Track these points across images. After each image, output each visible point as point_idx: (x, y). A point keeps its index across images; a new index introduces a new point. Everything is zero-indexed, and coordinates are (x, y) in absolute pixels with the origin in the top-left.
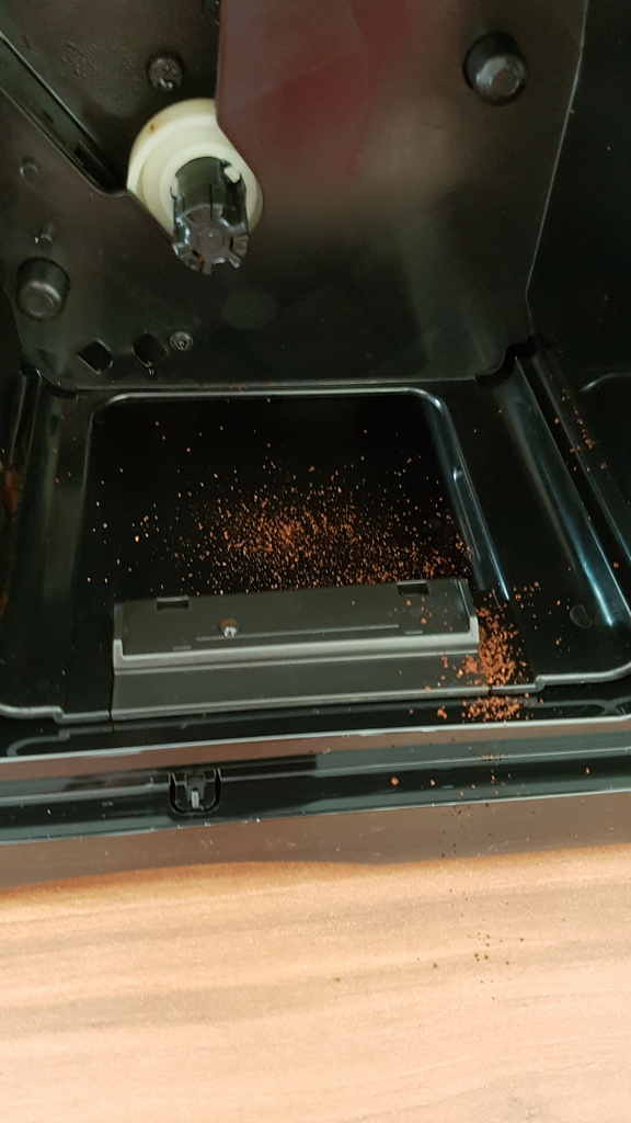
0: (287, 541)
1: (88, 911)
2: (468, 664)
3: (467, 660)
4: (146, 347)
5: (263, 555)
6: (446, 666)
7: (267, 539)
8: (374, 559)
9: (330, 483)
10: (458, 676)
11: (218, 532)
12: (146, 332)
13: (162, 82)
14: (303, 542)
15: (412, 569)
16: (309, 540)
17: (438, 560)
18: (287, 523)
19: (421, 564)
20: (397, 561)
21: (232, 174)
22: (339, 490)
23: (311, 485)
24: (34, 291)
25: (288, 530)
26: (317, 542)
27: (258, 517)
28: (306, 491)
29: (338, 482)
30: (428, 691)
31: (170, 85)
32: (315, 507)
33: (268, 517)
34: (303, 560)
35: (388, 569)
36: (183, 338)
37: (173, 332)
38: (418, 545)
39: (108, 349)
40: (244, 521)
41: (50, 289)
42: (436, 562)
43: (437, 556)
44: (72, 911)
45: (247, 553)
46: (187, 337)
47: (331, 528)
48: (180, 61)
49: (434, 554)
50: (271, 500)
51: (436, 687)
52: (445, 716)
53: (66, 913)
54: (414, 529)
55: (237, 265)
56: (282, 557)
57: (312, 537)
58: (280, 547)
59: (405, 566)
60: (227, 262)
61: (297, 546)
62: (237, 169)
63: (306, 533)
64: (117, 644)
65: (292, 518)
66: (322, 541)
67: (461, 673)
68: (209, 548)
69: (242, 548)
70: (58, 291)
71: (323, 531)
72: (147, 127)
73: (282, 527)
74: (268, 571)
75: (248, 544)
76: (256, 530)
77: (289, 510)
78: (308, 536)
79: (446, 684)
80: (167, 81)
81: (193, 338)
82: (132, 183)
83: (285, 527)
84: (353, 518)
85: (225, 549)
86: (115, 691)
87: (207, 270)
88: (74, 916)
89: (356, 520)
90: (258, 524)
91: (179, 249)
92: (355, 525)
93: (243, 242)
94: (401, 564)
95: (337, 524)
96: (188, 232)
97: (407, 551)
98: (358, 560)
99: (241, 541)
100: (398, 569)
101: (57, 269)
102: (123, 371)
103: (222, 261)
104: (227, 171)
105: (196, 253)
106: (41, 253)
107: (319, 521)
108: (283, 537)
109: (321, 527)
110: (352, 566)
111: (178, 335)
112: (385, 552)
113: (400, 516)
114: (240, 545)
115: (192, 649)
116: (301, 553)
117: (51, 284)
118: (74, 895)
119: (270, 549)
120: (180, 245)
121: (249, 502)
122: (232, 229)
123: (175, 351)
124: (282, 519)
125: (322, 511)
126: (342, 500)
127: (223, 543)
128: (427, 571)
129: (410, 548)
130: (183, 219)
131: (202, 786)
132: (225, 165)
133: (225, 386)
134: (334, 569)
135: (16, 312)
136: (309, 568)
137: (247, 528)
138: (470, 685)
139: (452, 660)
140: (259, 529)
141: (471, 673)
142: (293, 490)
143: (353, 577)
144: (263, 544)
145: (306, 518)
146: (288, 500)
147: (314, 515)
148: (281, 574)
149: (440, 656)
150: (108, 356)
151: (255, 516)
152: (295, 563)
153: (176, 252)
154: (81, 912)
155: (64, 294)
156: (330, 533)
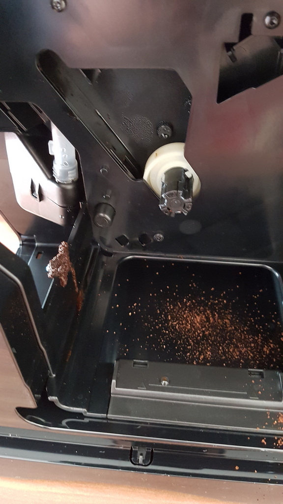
0: (197, 324)
1: (88, 494)
2: (280, 418)
3: (279, 415)
4: (144, 238)
5: (185, 329)
6: (269, 417)
7: (188, 322)
8: (239, 340)
9: (220, 297)
10: (274, 424)
11: (166, 316)
12: (144, 233)
13: (163, 135)
14: (205, 326)
15: (258, 348)
16: (208, 325)
17: (272, 345)
18: (198, 315)
19: (263, 347)
20: (251, 343)
21: (188, 174)
22: (225, 301)
23: (211, 297)
24: (101, 217)
25: (198, 318)
26: (212, 327)
27: (185, 310)
28: (209, 300)
29: (225, 297)
30: (258, 430)
31: (166, 136)
32: (213, 309)
33: (190, 311)
34: (204, 335)
35: (246, 347)
36: (159, 236)
37: (156, 233)
38: (262, 336)
39: (128, 238)
40: (178, 311)
41: (107, 216)
42: (270, 346)
43: (271, 343)
44: (81, 493)
45: (178, 328)
46: (161, 236)
47: (219, 320)
48: (172, 127)
49: (270, 342)
50: (192, 302)
51: (263, 428)
52: (265, 443)
53: (79, 493)
54: (261, 327)
55: (186, 214)
56: (194, 333)
57: (210, 324)
58: (194, 327)
59: (254, 346)
60: (182, 213)
61: (202, 327)
62: (191, 173)
63: (207, 321)
64: (114, 381)
65: (201, 312)
66: (214, 327)
67: (276, 422)
68: (161, 323)
69: (176, 325)
70: (110, 218)
71: (215, 322)
72: (154, 154)
73: (196, 317)
74: (187, 338)
75: (179, 323)
76: (183, 317)
77: (200, 308)
78: (208, 323)
79: (268, 427)
80: (165, 135)
81: (164, 237)
82: (146, 177)
83: (197, 317)
84: (230, 317)
85: (168, 324)
86: (110, 405)
87: (173, 215)
88: (82, 495)
89: (232, 318)
90: (185, 314)
91: (161, 207)
92: (231, 321)
93: (190, 205)
94: (253, 345)
95: (222, 319)
96: (166, 201)
97: (256, 338)
98: (231, 339)
99: (176, 321)
100: (251, 347)
101: (111, 207)
102: (133, 246)
103: (179, 212)
104: (186, 173)
105: (168, 209)
106: (105, 201)
107: (213, 316)
108: (196, 322)
109: (214, 319)
110: (228, 342)
111: (158, 235)
112: (245, 337)
113: (254, 319)
114: (175, 323)
115: (147, 390)
116: (204, 332)
117: (107, 214)
118: (84, 485)
119: (189, 327)
120: (162, 205)
121: (182, 302)
122: (185, 200)
123: (155, 241)
124: (196, 313)
125: (216, 312)
126: (226, 307)
127: (167, 321)
128: (266, 350)
129: (258, 337)
130: (165, 196)
131: (145, 454)
132: (186, 171)
133: (176, 255)
134: (219, 342)
135: (93, 223)
136: (207, 341)
137: (179, 315)
138: (279, 430)
139: (272, 414)
140: (185, 316)
141: (281, 423)
142: (202, 298)
143: (228, 348)
144: (186, 324)
145: (207, 314)
146: (200, 303)
147: (212, 312)
148: (193, 341)
149: (266, 412)
150: (127, 241)
151: (184, 309)
152: (200, 336)
153: (160, 208)
154: (85, 494)
155: (112, 218)
156: (219, 323)
